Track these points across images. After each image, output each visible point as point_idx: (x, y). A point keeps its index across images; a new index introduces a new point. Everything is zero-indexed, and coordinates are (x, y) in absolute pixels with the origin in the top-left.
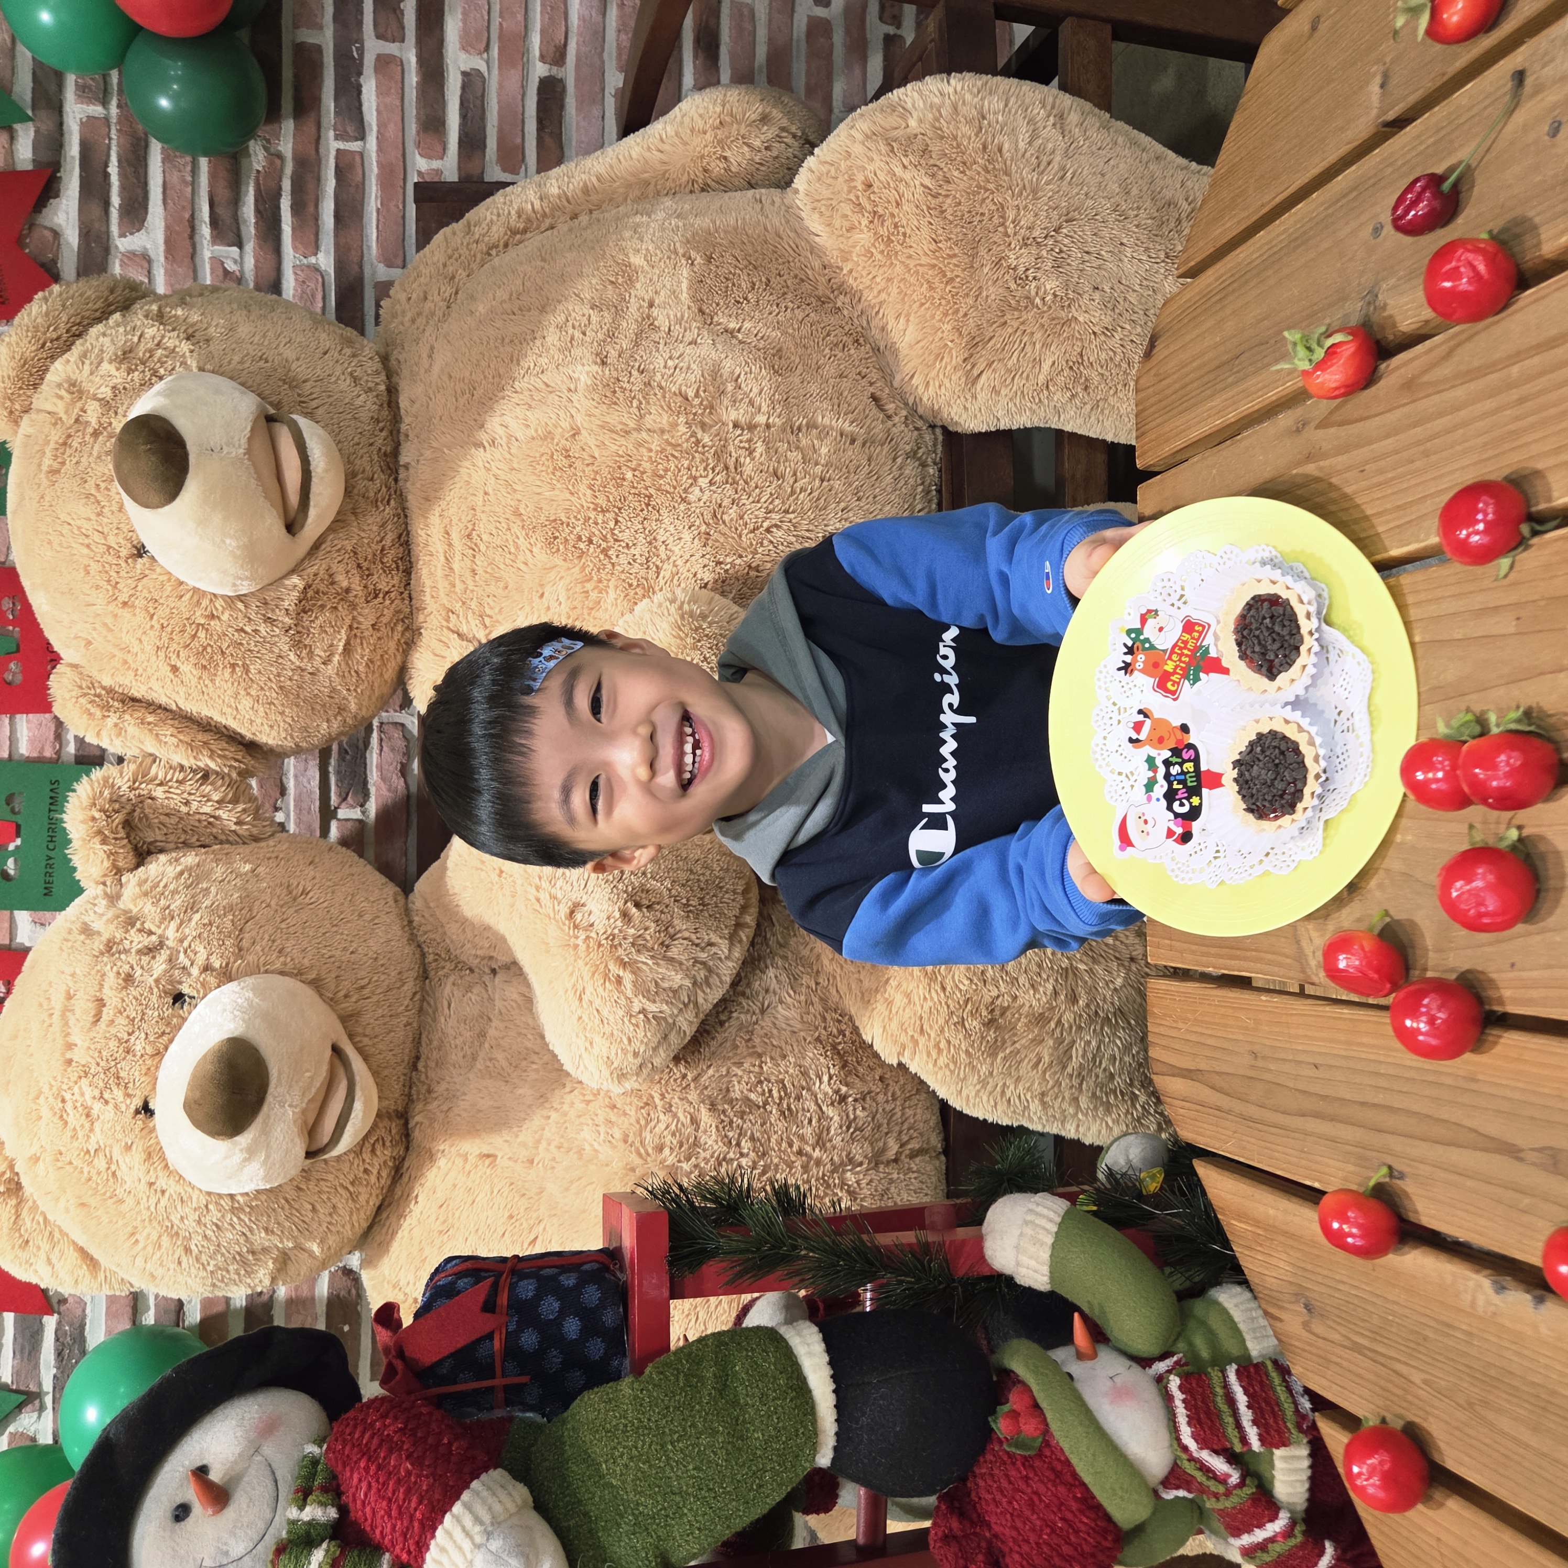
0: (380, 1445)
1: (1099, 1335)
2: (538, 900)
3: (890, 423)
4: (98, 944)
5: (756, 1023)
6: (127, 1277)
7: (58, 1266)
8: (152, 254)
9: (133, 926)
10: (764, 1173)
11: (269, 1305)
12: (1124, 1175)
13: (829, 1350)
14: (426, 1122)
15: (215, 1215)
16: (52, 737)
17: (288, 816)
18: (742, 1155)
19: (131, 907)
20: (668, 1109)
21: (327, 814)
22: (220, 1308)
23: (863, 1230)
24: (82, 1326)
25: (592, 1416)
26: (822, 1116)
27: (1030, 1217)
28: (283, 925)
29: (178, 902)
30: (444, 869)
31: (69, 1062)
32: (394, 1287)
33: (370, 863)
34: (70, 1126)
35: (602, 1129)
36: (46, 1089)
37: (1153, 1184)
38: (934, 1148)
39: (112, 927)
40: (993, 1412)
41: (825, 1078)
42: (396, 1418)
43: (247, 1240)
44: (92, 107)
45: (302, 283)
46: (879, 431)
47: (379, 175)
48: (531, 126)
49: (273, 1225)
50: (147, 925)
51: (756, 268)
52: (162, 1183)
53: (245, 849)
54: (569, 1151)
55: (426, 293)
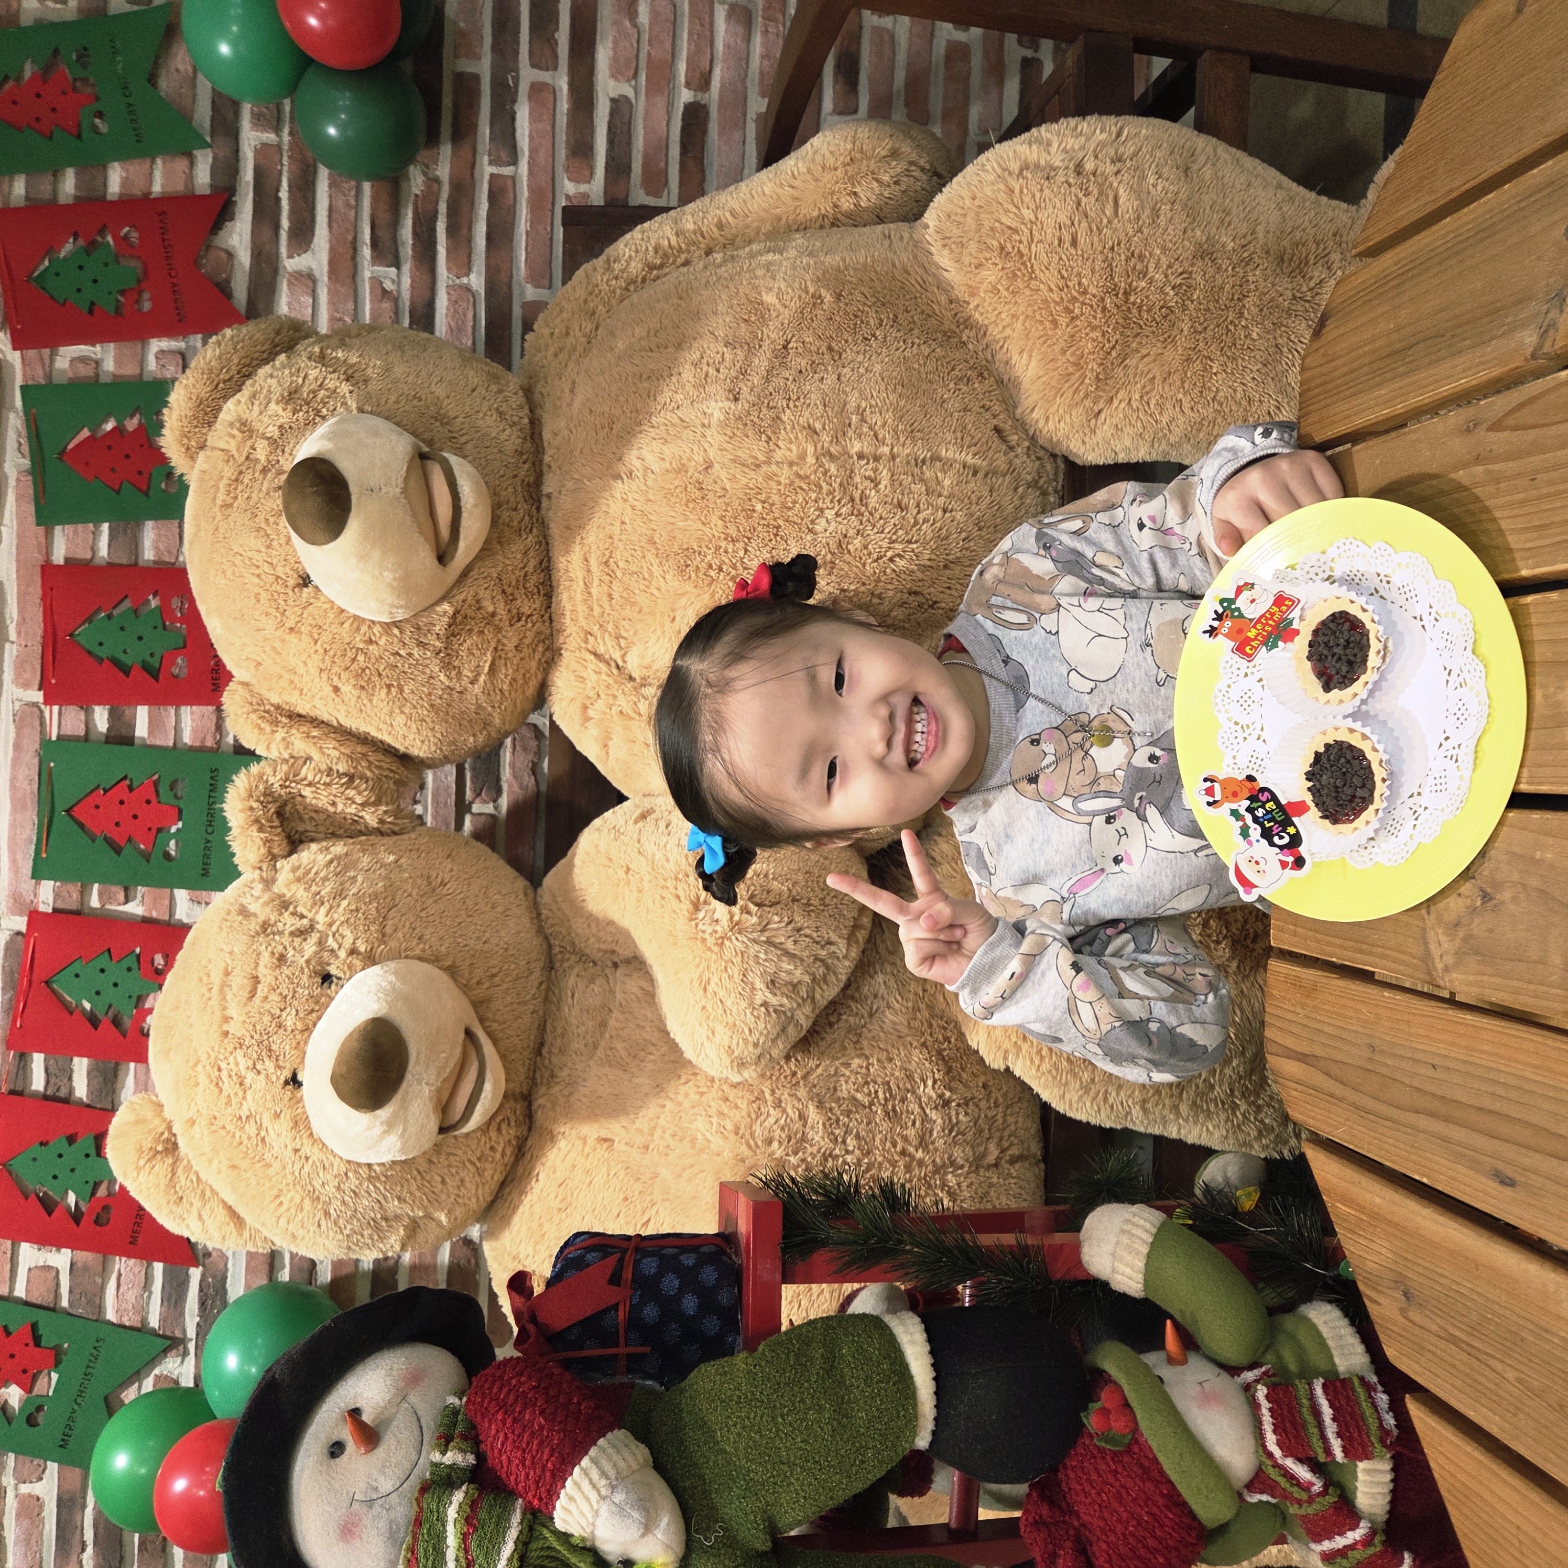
1: (1189, 1342)
3: (1012, 454)
4: (254, 926)
5: (864, 1026)
6: (269, 1236)
7: (208, 1222)
8: (317, 274)
9: (287, 909)
10: (868, 1170)
11: (394, 1270)
12: (1220, 1192)
13: (930, 1340)
14: (549, 1105)
15: (353, 1182)
16: (213, 728)
17: (426, 808)
18: (847, 1152)
19: (285, 891)
20: (778, 1104)
21: (462, 808)
22: (349, 1270)
23: (965, 1230)
24: (224, 1278)
25: (709, 1387)
26: (925, 1118)
27: (1126, 1227)
28: (423, 914)
29: (328, 889)
30: (571, 866)
31: (226, 1034)
32: (514, 1258)
33: (502, 856)
34: (225, 1093)
35: (715, 1120)
36: (204, 1058)
37: (1248, 1202)
38: (1034, 1157)
39: (268, 910)
40: (1086, 1409)
41: (930, 1083)
43: (381, 1207)
44: (266, 135)
45: (454, 303)
46: (1001, 462)
47: (530, 200)
48: (675, 151)
49: (405, 1194)
50: (299, 909)
51: (883, 304)
52: (307, 1150)
53: (389, 841)
54: (683, 1139)
55: (567, 329)
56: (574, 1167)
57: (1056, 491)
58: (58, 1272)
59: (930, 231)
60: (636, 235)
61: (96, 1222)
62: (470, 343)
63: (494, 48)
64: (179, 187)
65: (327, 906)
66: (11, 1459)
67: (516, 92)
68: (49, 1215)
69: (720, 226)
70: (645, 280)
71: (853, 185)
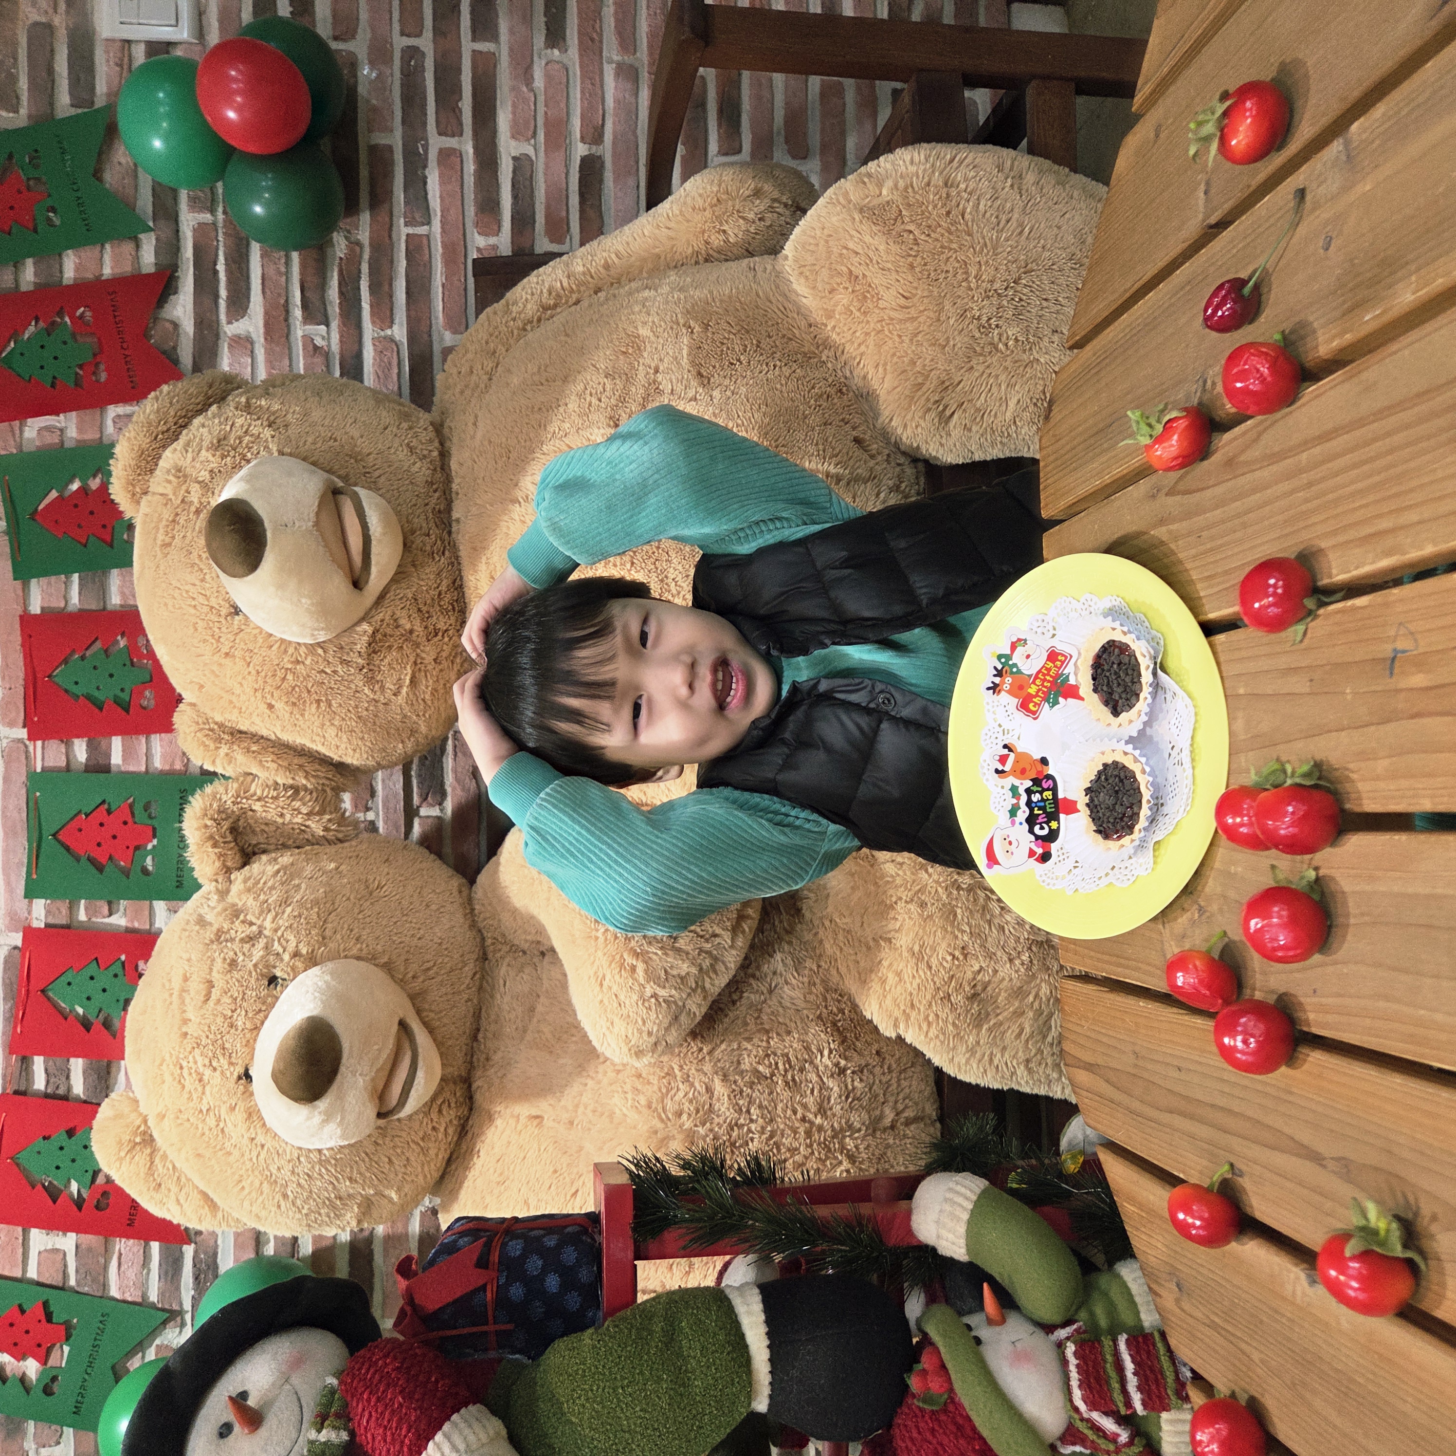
0: (380, 1381)
3: (872, 463)
4: (209, 934)
5: (764, 1002)
7: (185, 1206)
8: (254, 336)
9: (238, 917)
11: (370, 1240)
14: (485, 1087)
15: (305, 1166)
17: (377, 814)
18: (752, 1121)
19: (237, 901)
20: (686, 1079)
21: (410, 813)
22: (328, 1243)
24: (215, 1254)
26: (823, 1086)
27: (950, 1195)
28: (360, 916)
29: (275, 897)
30: (498, 864)
31: (186, 1034)
33: (440, 855)
34: (187, 1089)
35: (629, 1096)
36: (167, 1057)
37: (1072, 1167)
38: (929, 1116)
39: (221, 919)
41: (826, 1053)
43: (334, 1187)
44: (202, 215)
45: (379, 353)
46: (862, 470)
47: (443, 254)
48: (574, 200)
49: (356, 1175)
50: (249, 917)
51: (748, 332)
52: (260, 1139)
53: (331, 850)
54: (602, 1114)
55: (471, 368)
56: (509, 1143)
58: (65, 1254)
59: (790, 261)
60: (532, 280)
61: (97, 1207)
62: (396, 388)
63: (404, 122)
64: (127, 269)
65: (273, 913)
66: (31, 1426)
67: (426, 159)
68: (54, 1202)
69: (607, 267)
70: (539, 320)
71: (721, 224)
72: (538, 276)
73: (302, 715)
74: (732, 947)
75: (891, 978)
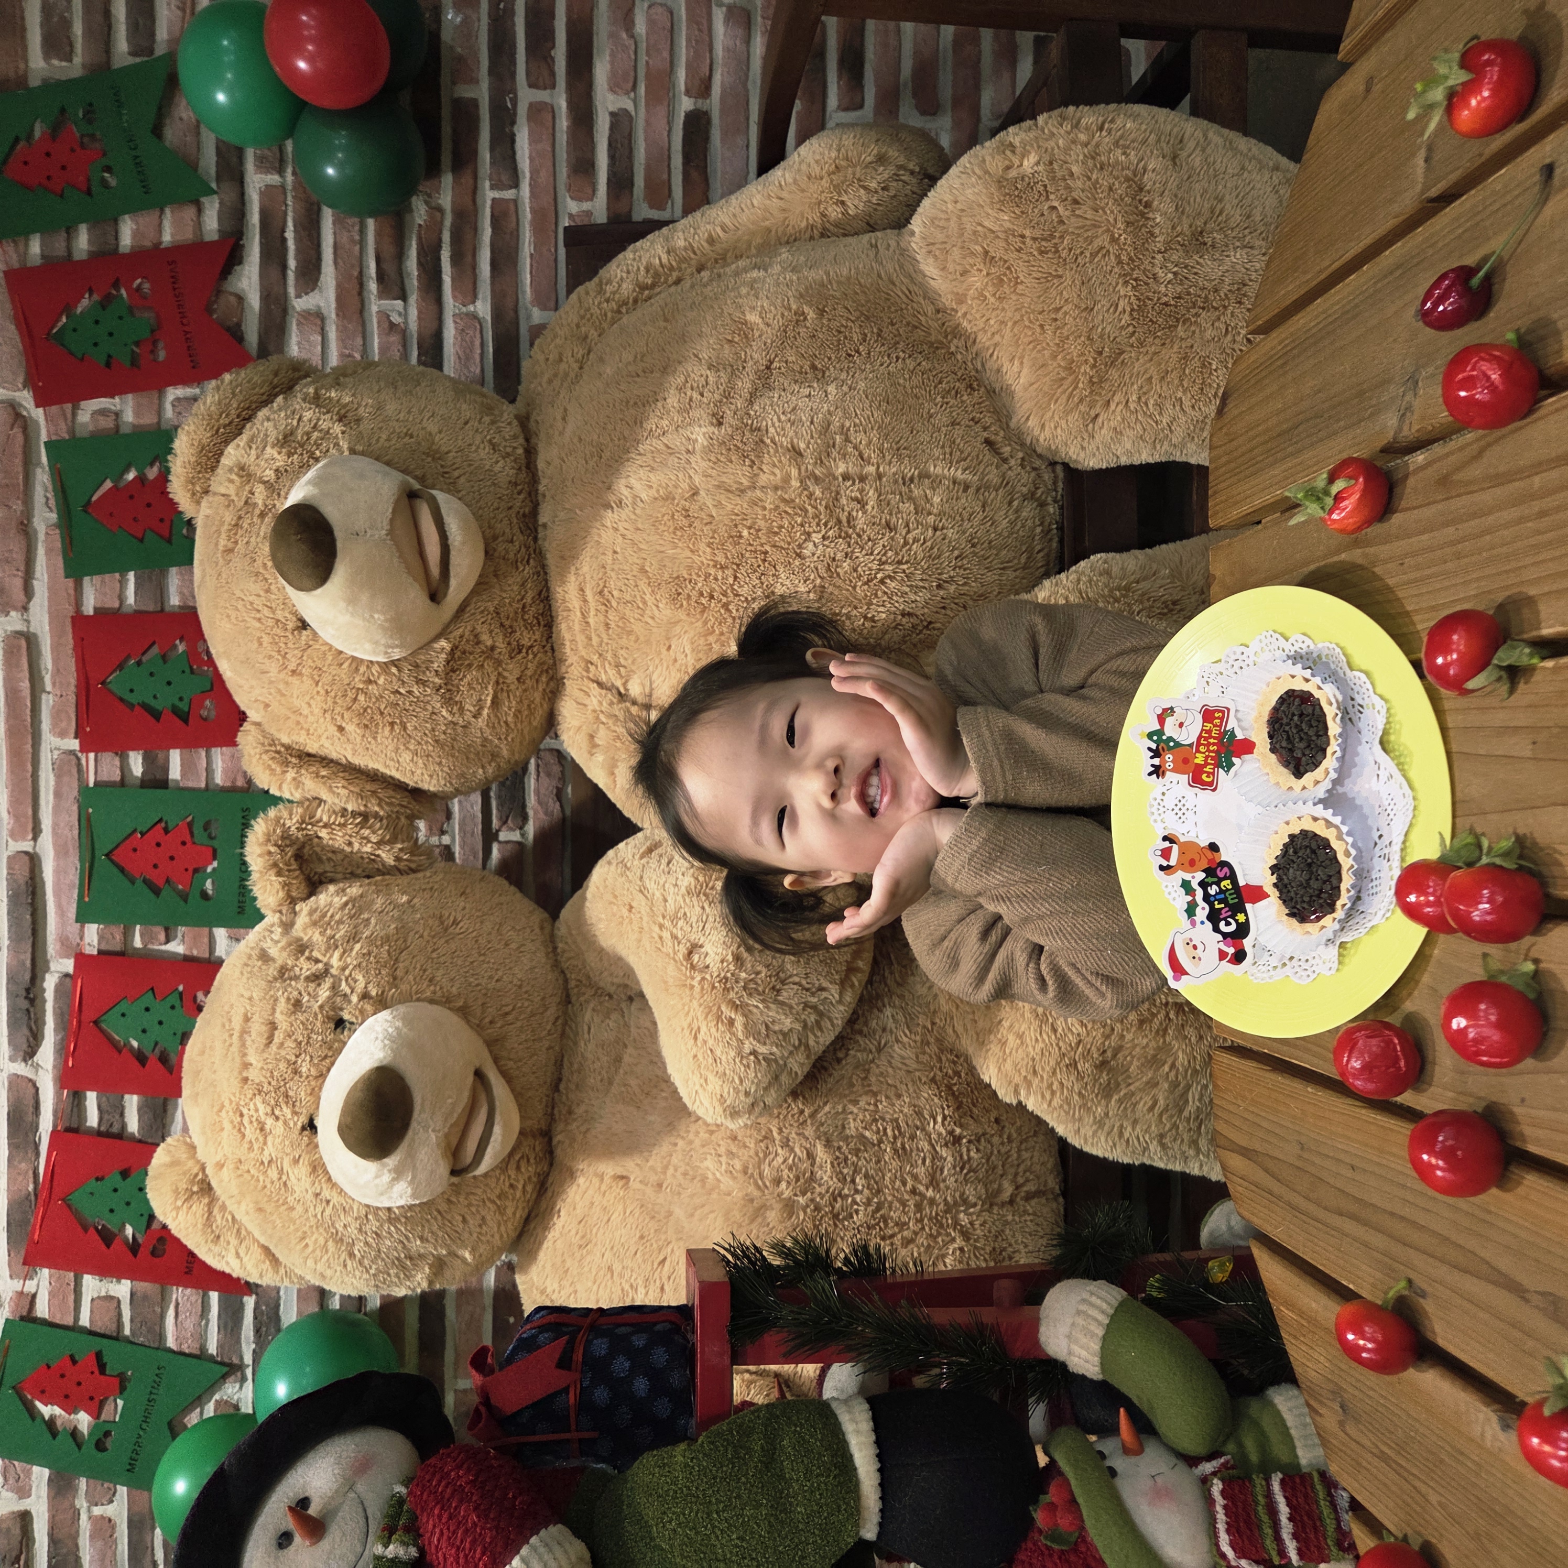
0: (452, 1494)
1: (1143, 1427)
2: (661, 938)
3: (1004, 468)
4: (272, 971)
5: (873, 1061)
6: (302, 1274)
7: (245, 1259)
8: (325, 312)
9: (302, 953)
14: (567, 1142)
15: (374, 1224)
17: (453, 838)
19: (302, 935)
20: (786, 1144)
21: (489, 836)
24: (277, 1307)
26: (935, 1156)
27: (1083, 1307)
28: (434, 955)
29: (342, 933)
30: (584, 899)
31: (246, 1080)
34: (247, 1139)
35: (723, 1159)
36: (227, 1103)
37: (1219, 1274)
38: (1052, 1190)
39: (285, 954)
41: (939, 1119)
42: (469, 1470)
43: (404, 1247)
44: (269, 177)
45: (461, 331)
46: (993, 476)
47: (533, 222)
48: (677, 162)
49: (427, 1234)
50: (316, 954)
51: (867, 318)
52: (326, 1194)
53: (404, 880)
54: (694, 1178)
55: (561, 354)
56: (592, 1204)
57: (1055, 501)
58: (119, 1301)
59: (917, 238)
60: (628, 255)
61: (153, 1253)
62: (478, 371)
63: (491, 72)
64: (188, 235)
65: (340, 950)
66: (83, 1483)
67: (515, 114)
68: (108, 1246)
69: (711, 241)
70: (636, 301)
71: (839, 194)
72: (635, 252)
73: (375, 738)
74: (840, 1002)
75: (1012, 1041)
